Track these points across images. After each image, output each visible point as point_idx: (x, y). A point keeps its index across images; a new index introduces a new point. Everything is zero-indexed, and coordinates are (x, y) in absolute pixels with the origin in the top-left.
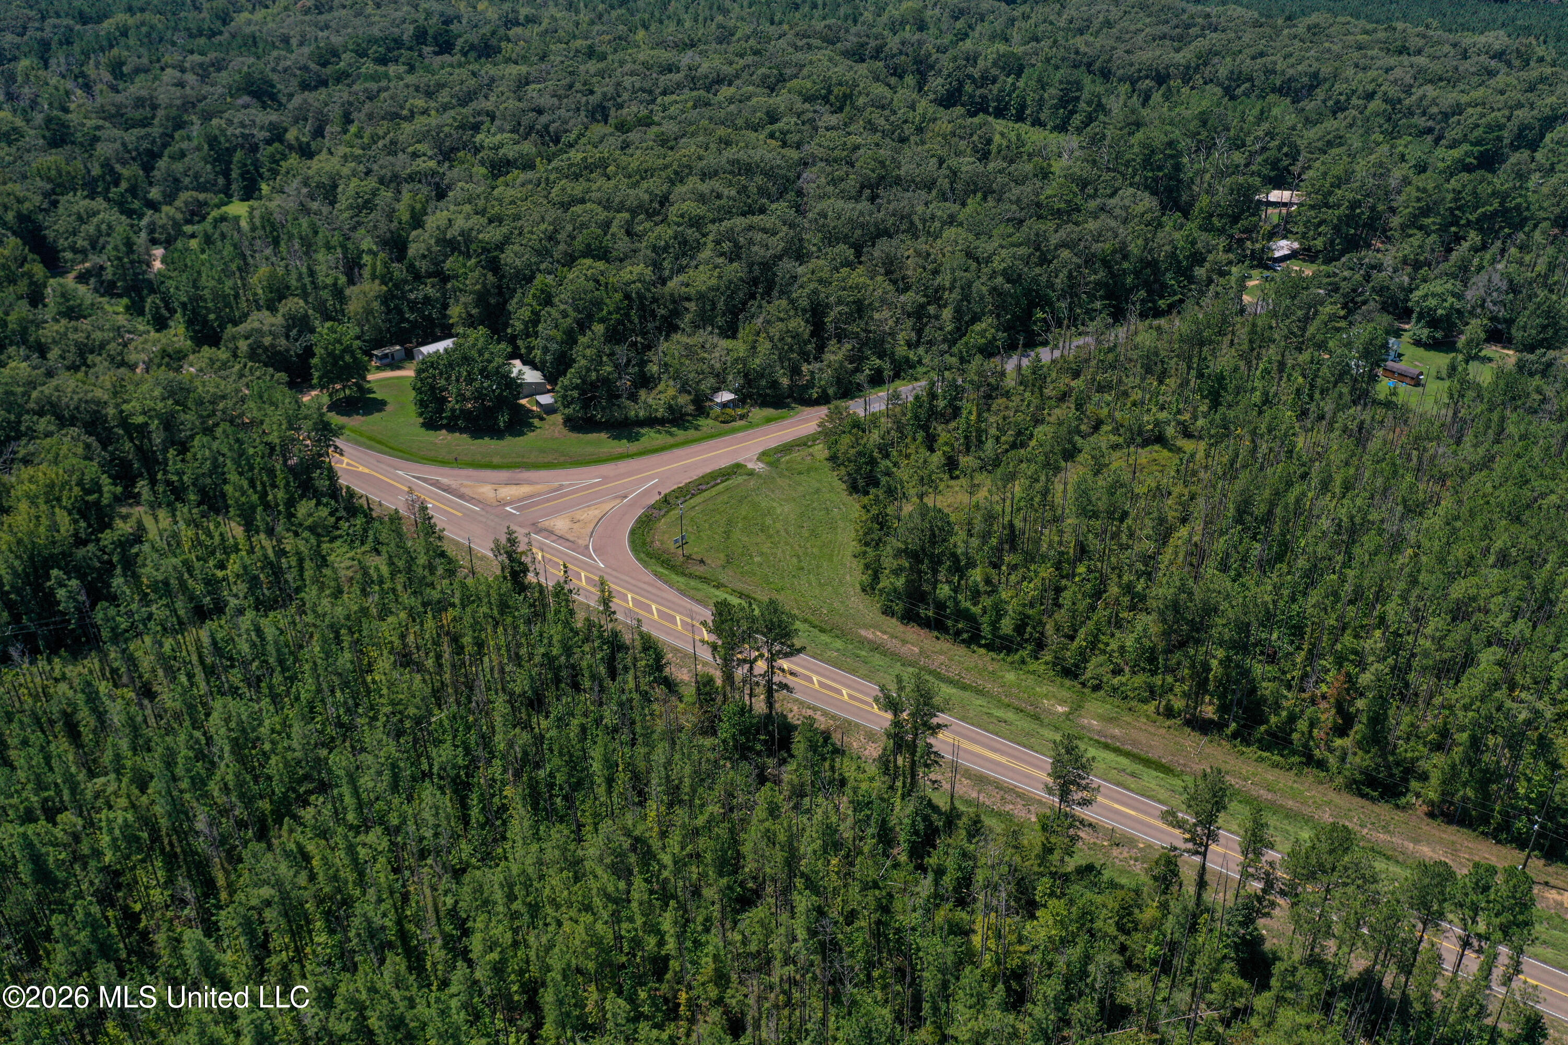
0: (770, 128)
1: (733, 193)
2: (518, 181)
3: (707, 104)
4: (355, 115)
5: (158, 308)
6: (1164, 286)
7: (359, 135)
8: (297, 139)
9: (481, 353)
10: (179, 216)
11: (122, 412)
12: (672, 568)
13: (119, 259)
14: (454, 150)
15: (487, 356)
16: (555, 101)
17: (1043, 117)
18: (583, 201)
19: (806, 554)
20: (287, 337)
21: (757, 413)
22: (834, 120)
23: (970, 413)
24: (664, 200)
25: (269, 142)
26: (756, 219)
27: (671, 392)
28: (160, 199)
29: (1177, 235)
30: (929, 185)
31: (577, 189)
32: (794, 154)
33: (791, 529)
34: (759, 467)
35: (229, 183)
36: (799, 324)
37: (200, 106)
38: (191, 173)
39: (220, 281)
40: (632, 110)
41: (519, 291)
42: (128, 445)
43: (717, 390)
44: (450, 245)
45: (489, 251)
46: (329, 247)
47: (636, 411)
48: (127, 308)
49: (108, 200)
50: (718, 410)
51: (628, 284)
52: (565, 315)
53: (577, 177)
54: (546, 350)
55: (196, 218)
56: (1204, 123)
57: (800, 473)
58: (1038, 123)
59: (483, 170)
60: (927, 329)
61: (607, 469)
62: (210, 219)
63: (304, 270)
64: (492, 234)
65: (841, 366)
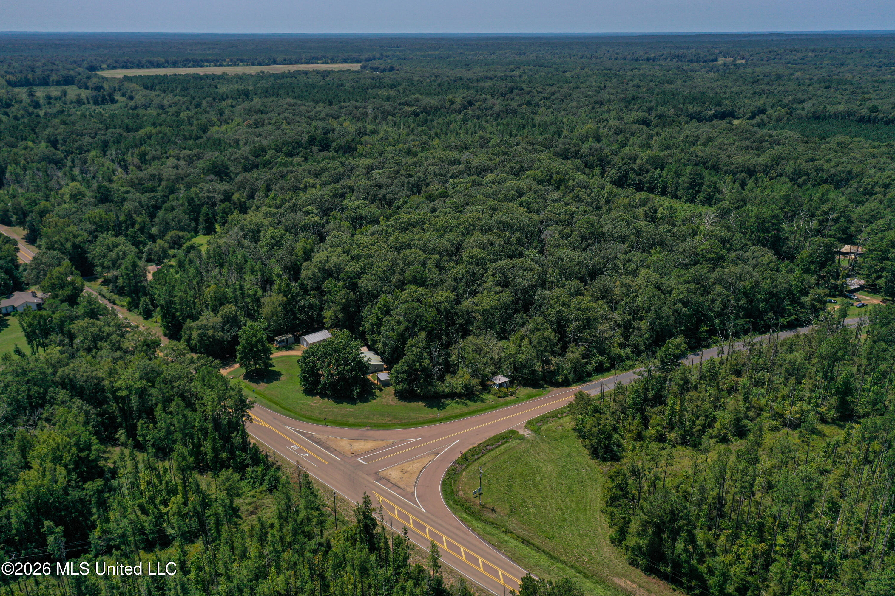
0: (520, 200)
1: (502, 243)
2: (369, 232)
3: (480, 184)
4: (273, 187)
5: (147, 305)
6: (784, 310)
7: (275, 198)
8: (239, 199)
9: (344, 348)
10: (166, 245)
11: (113, 387)
12: (473, 514)
13: (128, 275)
14: (330, 209)
15: (348, 349)
16: (389, 180)
17: (679, 194)
18: (409, 247)
19: (567, 507)
20: (223, 331)
21: (522, 391)
22: (557, 195)
23: (675, 403)
24: (459, 246)
25: (222, 201)
26: (519, 261)
27: (467, 377)
28: (157, 234)
29: (791, 277)
30: (622, 239)
31: (405, 238)
32: (536, 218)
33: (554, 485)
34: (526, 433)
35: (197, 224)
36: (549, 333)
37: (186, 180)
38: (176, 220)
39: (185, 292)
40: (435, 187)
41: (369, 303)
42: (115, 406)
43: (494, 374)
44: (328, 273)
45: (352, 279)
46: (253, 272)
47: (443, 388)
48: (129, 303)
49: (126, 236)
50: (497, 388)
51: (440, 303)
52: (399, 323)
53: (405, 230)
54: (385, 345)
55: (176, 246)
56: (788, 202)
57: (556, 440)
58: (675, 196)
59: (347, 224)
60: (632, 337)
61: (425, 430)
62: (184, 247)
63: (237, 287)
64: (354, 267)
65: (578, 361)
